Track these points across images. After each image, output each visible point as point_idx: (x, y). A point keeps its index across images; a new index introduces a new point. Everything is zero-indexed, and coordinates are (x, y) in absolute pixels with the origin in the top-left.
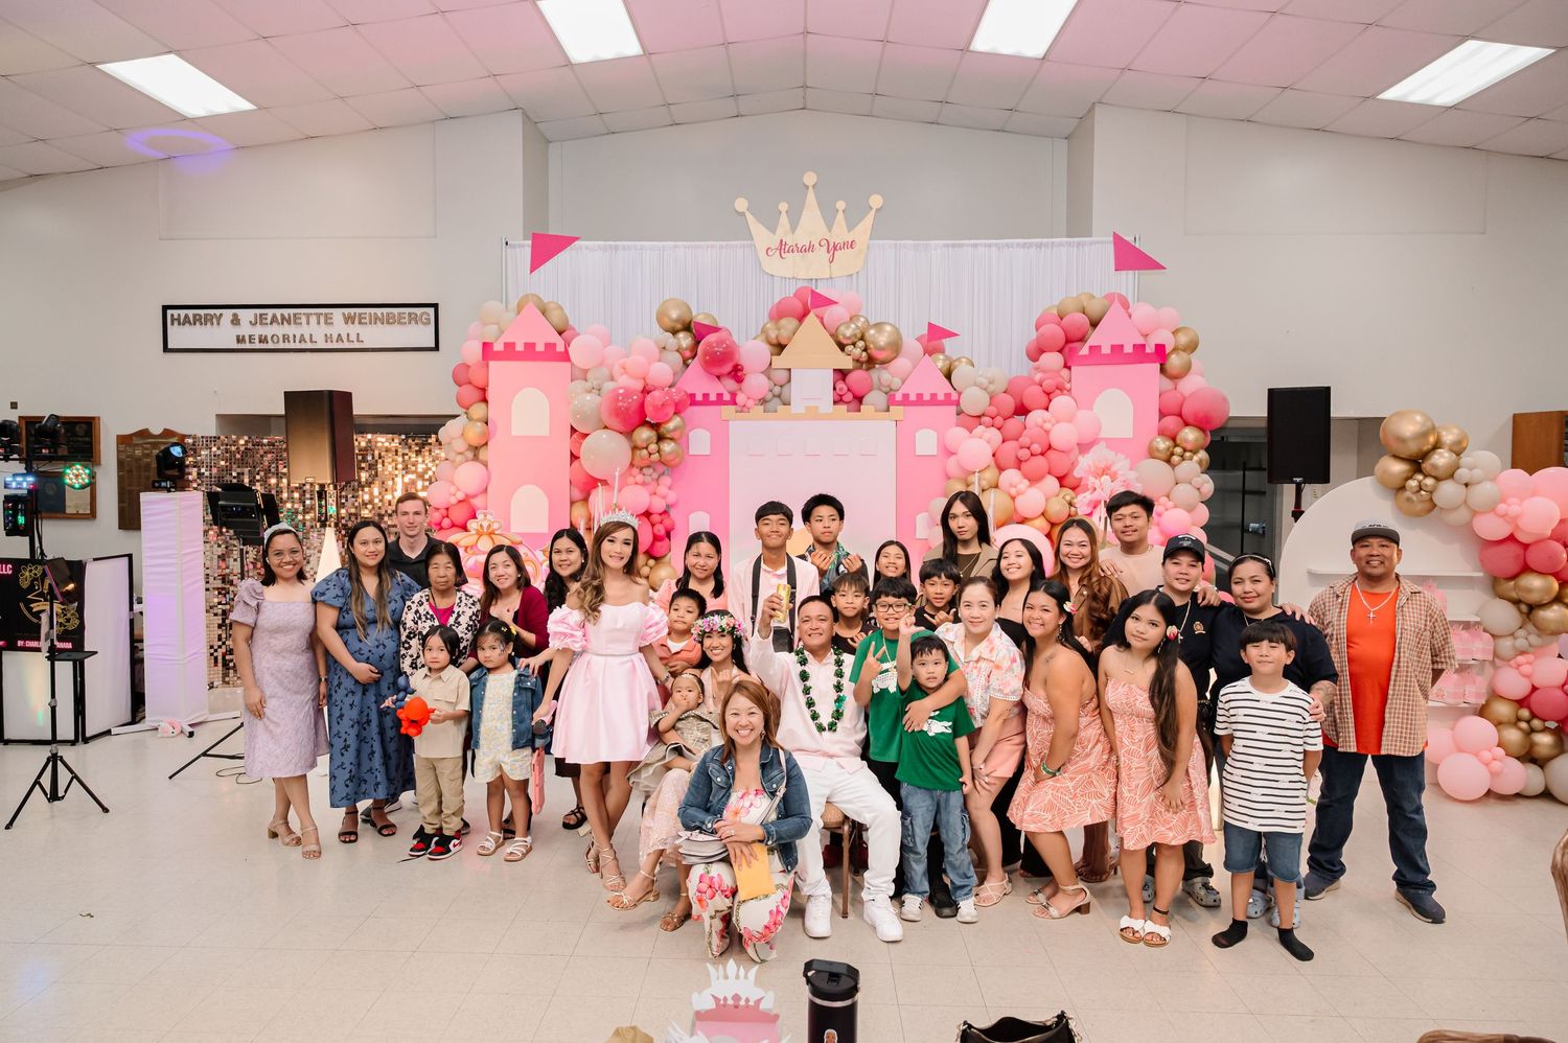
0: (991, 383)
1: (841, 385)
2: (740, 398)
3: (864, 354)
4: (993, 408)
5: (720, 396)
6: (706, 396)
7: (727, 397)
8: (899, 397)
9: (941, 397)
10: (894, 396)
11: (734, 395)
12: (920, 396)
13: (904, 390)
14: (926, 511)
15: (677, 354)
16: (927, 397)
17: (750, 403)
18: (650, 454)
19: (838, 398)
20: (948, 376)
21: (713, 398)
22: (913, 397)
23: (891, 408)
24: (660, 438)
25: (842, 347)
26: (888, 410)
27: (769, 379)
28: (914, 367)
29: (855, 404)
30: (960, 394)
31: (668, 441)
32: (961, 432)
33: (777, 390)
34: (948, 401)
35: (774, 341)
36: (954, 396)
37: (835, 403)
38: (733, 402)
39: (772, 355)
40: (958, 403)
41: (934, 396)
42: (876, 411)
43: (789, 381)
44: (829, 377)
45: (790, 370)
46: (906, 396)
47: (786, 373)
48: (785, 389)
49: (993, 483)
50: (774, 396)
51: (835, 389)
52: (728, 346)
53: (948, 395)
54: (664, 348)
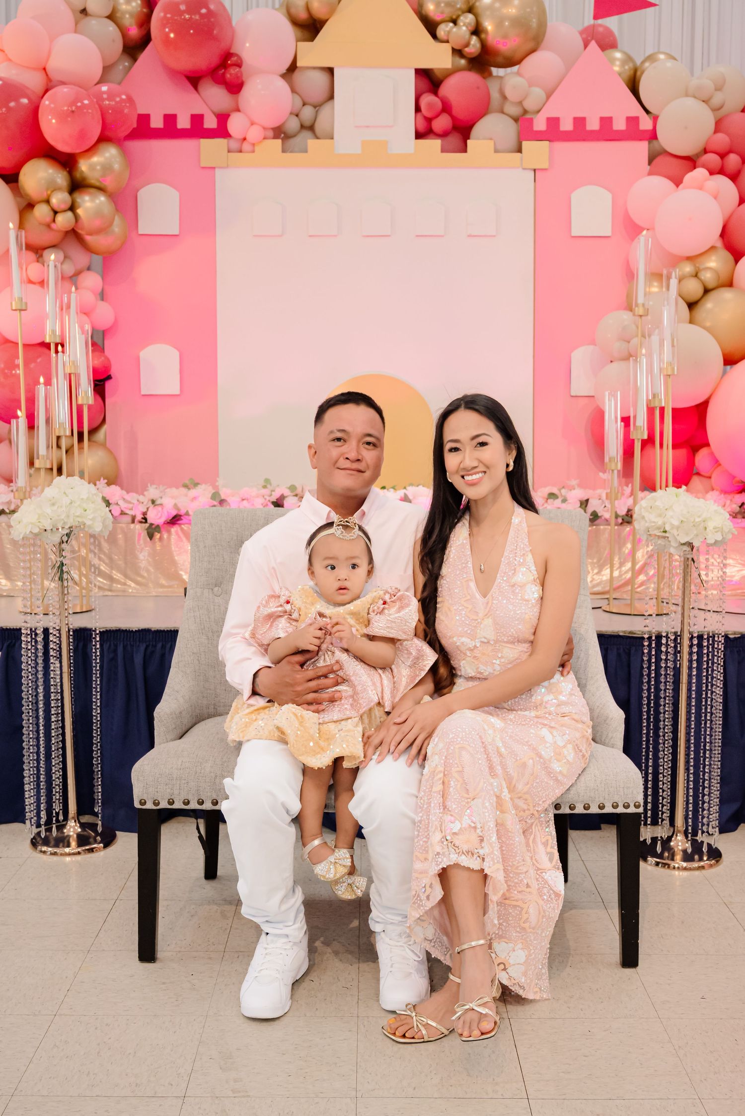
0: (719, 88)
1: (428, 99)
2: (235, 124)
3: (474, 40)
4: (721, 136)
5: (197, 119)
6: (170, 119)
7: (210, 123)
8: (540, 124)
9: (620, 125)
10: (531, 121)
11: (223, 118)
12: (580, 122)
13: (550, 111)
14: (593, 342)
15: (111, 27)
16: (593, 125)
17: (254, 134)
18: (56, 213)
19: (422, 127)
20: (634, 87)
21: (184, 123)
22: (567, 125)
23: (526, 144)
24: (76, 186)
25: (431, 26)
26: (519, 150)
27: (293, 91)
28: (568, 69)
29: (454, 139)
30: (655, 119)
31: (92, 190)
32: (660, 183)
33: (307, 113)
34: (633, 132)
35: (302, 15)
36: (646, 124)
37: (419, 135)
38: (222, 131)
39: (297, 41)
40: (652, 136)
41: (606, 122)
42: (496, 151)
43: (331, 97)
44: (408, 84)
45: (331, 71)
46: (554, 122)
47: (321, 79)
48: (325, 111)
49: (724, 276)
50: (302, 127)
51: (418, 109)
52: (210, 13)
53: (633, 121)
54: (84, 11)
